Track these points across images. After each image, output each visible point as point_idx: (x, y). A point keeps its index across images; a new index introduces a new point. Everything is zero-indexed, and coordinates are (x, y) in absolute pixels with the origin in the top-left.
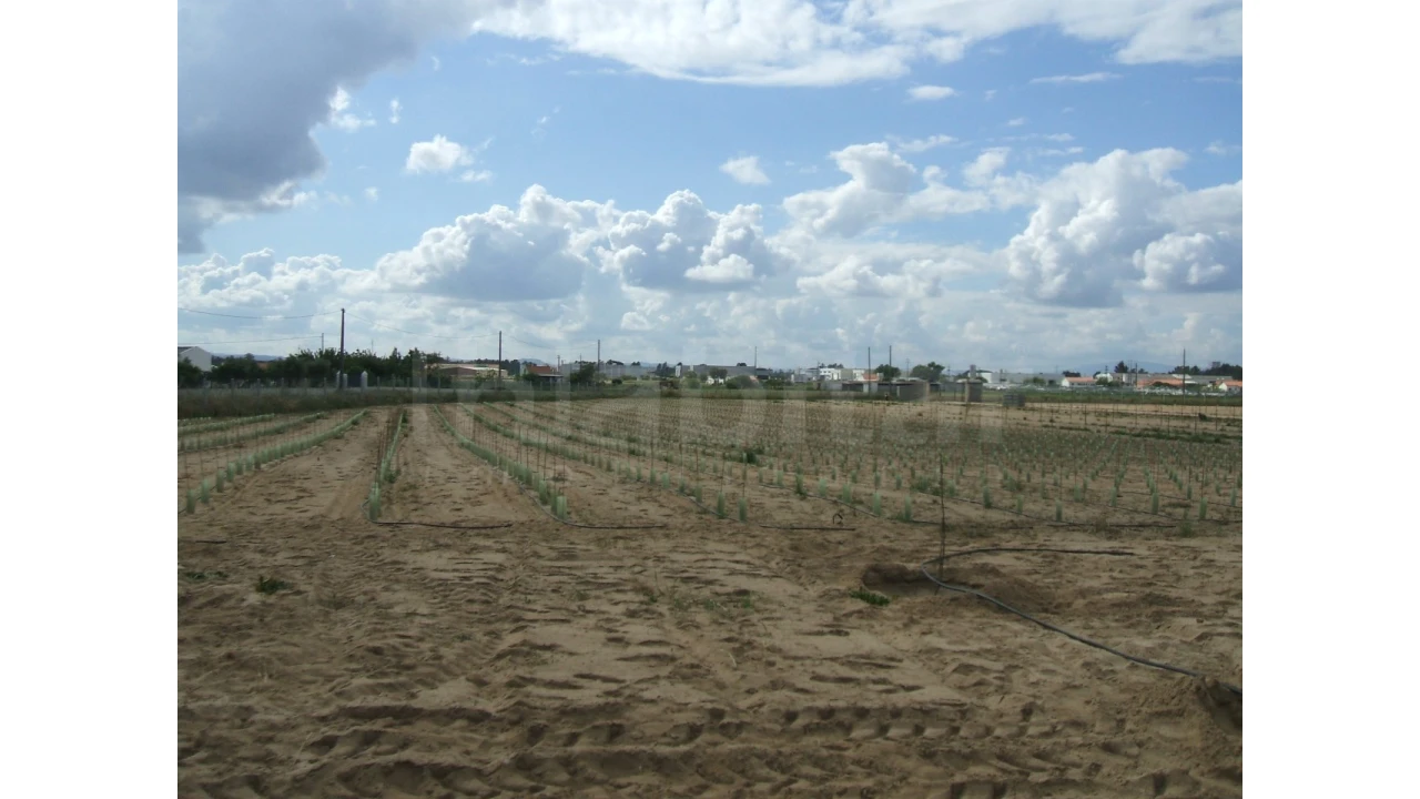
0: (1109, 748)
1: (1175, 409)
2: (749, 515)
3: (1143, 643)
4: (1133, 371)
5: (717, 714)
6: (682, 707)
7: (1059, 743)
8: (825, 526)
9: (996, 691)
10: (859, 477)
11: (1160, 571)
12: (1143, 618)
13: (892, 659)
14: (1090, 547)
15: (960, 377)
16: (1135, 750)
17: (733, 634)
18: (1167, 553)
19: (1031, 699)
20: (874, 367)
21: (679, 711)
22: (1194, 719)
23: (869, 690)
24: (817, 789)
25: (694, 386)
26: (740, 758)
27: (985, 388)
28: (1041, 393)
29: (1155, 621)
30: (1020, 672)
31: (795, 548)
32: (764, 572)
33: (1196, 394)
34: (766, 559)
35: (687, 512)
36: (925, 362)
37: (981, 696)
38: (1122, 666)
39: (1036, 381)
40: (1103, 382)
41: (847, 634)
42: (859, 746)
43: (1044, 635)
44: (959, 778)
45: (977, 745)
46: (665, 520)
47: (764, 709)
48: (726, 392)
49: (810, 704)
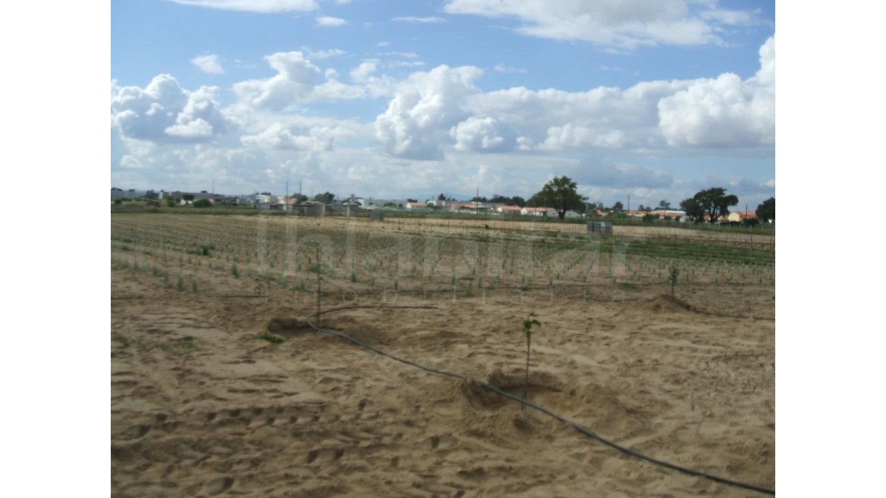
0: (409, 423)
1: (471, 223)
2: (199, 288)
3: (435, 360)
4: (449, 200)
5: (161, 417)
6: (138, 414)
7: (379, 423)
8: (249, 294)
9: (345, 393)
10: (275, 264)
11: (452, 318)
12: (438, 346)
13: (281, 377)
14: (412, 304)
15: (344, 201)
16: (423, 424)
17: (179, 366)
18: (457, 307)
19: (365, 397)
20: (291, 194)
21: (136, 417)
22: (459, 403)
23: (264, 397)
24: (224, 460)
25: (171, 205)
26: (174, 444)
27: (360, 209)
28: (394, 212)
29: (446, 347)
30: (360, 381)
31: (227, 309)
32: (204, 325)
33: (484, 213)
34: (207, 316)
35: (157, 287)
36: (323, 192)
37: (335, 397)
38: (422, 374)
39: (391, 204)
40: (431, 206)
41: (254, 362)
42: (253, 432)
43: (378, 359)
44: (316, 447)
45: (328, 427)
46: (142, 293)
47: (194, 413)
48: (194, 209)
49: (225, 407)
